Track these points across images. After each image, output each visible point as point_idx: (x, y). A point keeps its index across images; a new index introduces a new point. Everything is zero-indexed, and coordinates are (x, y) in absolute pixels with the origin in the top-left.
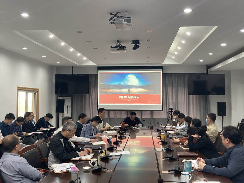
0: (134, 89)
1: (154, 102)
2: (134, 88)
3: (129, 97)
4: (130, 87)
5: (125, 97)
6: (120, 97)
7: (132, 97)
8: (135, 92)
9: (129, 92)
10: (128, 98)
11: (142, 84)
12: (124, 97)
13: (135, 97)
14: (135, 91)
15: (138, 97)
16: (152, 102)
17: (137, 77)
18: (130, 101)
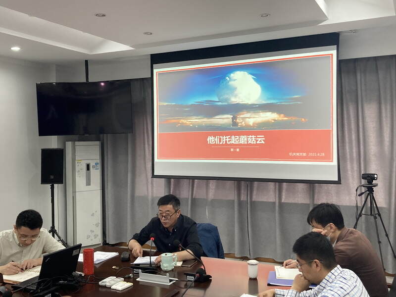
0: (248, 115)
1: (311, 154)
2: (248, 112)
3: (234, 140)
4: (237, 109)
5: (225, 139)
6: (211, 140)
7: (243, 140)
8: (251, 124)
9: (235, 124)
10: (233, 142)
11: (274, 99)
12: (220, 141)
13: (252, 140)
14: (251, 122)
15: (261, 140)
16: (304, 154)
17: (258, 79)
18: (238, 150)
